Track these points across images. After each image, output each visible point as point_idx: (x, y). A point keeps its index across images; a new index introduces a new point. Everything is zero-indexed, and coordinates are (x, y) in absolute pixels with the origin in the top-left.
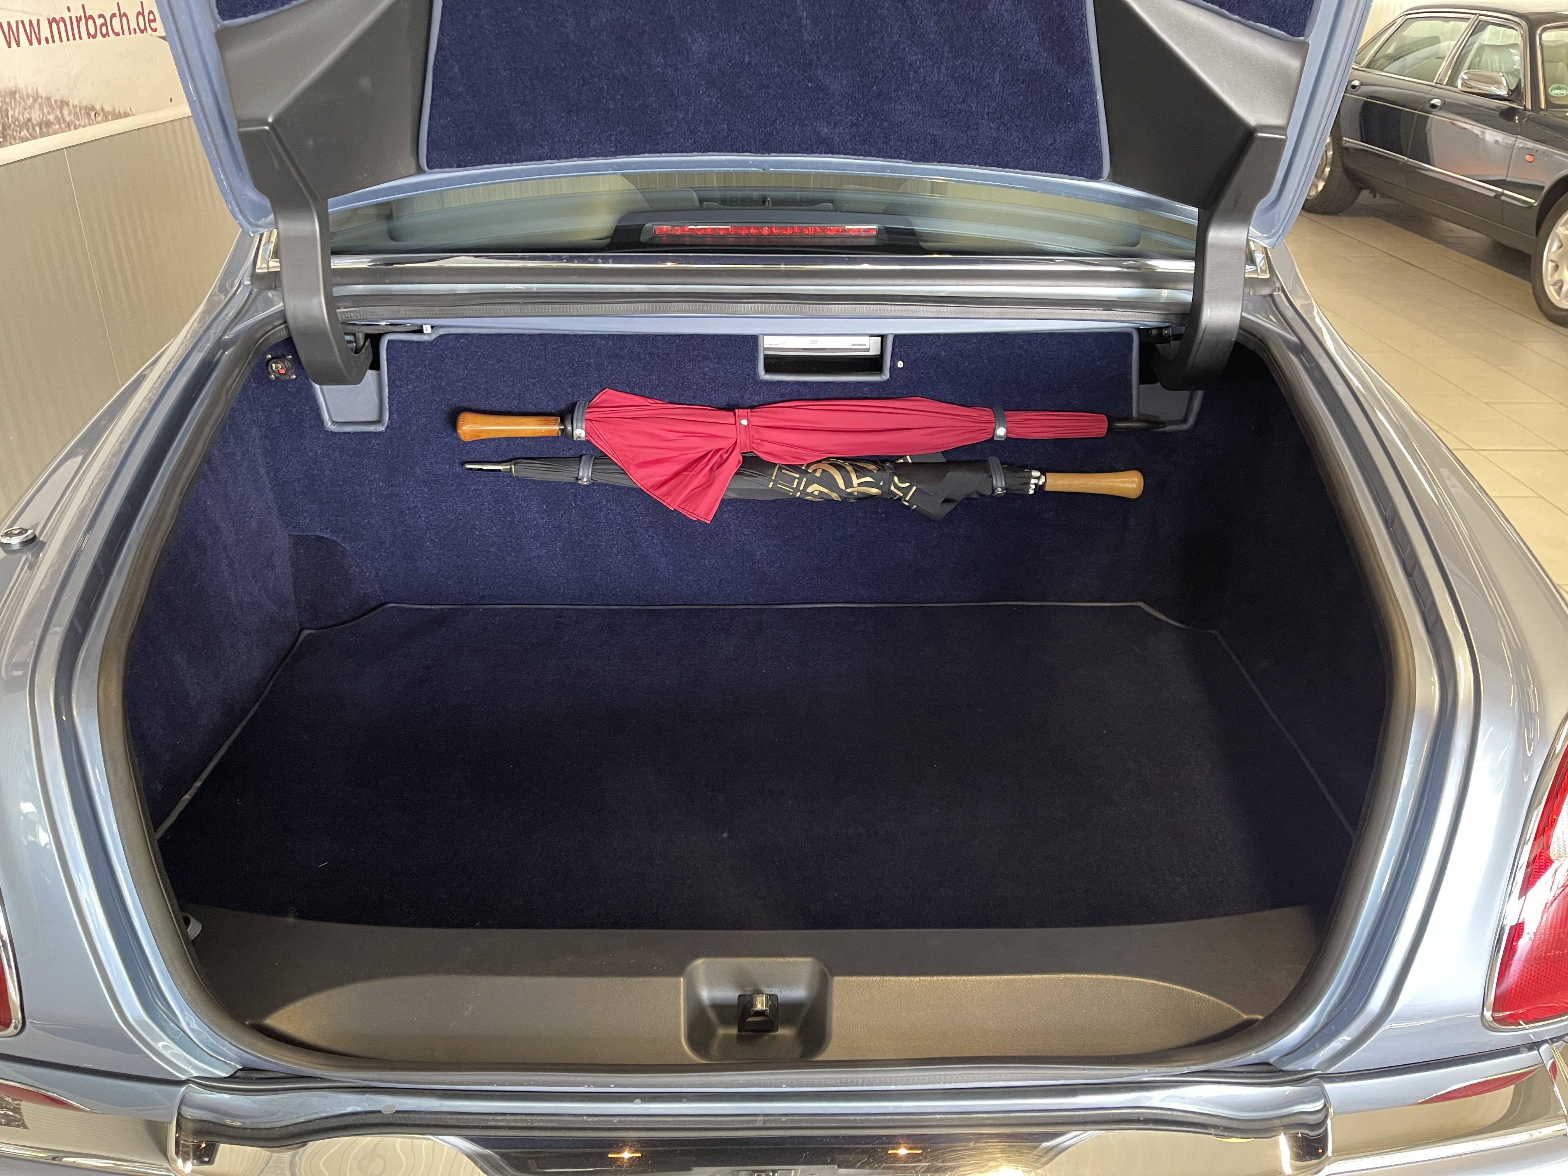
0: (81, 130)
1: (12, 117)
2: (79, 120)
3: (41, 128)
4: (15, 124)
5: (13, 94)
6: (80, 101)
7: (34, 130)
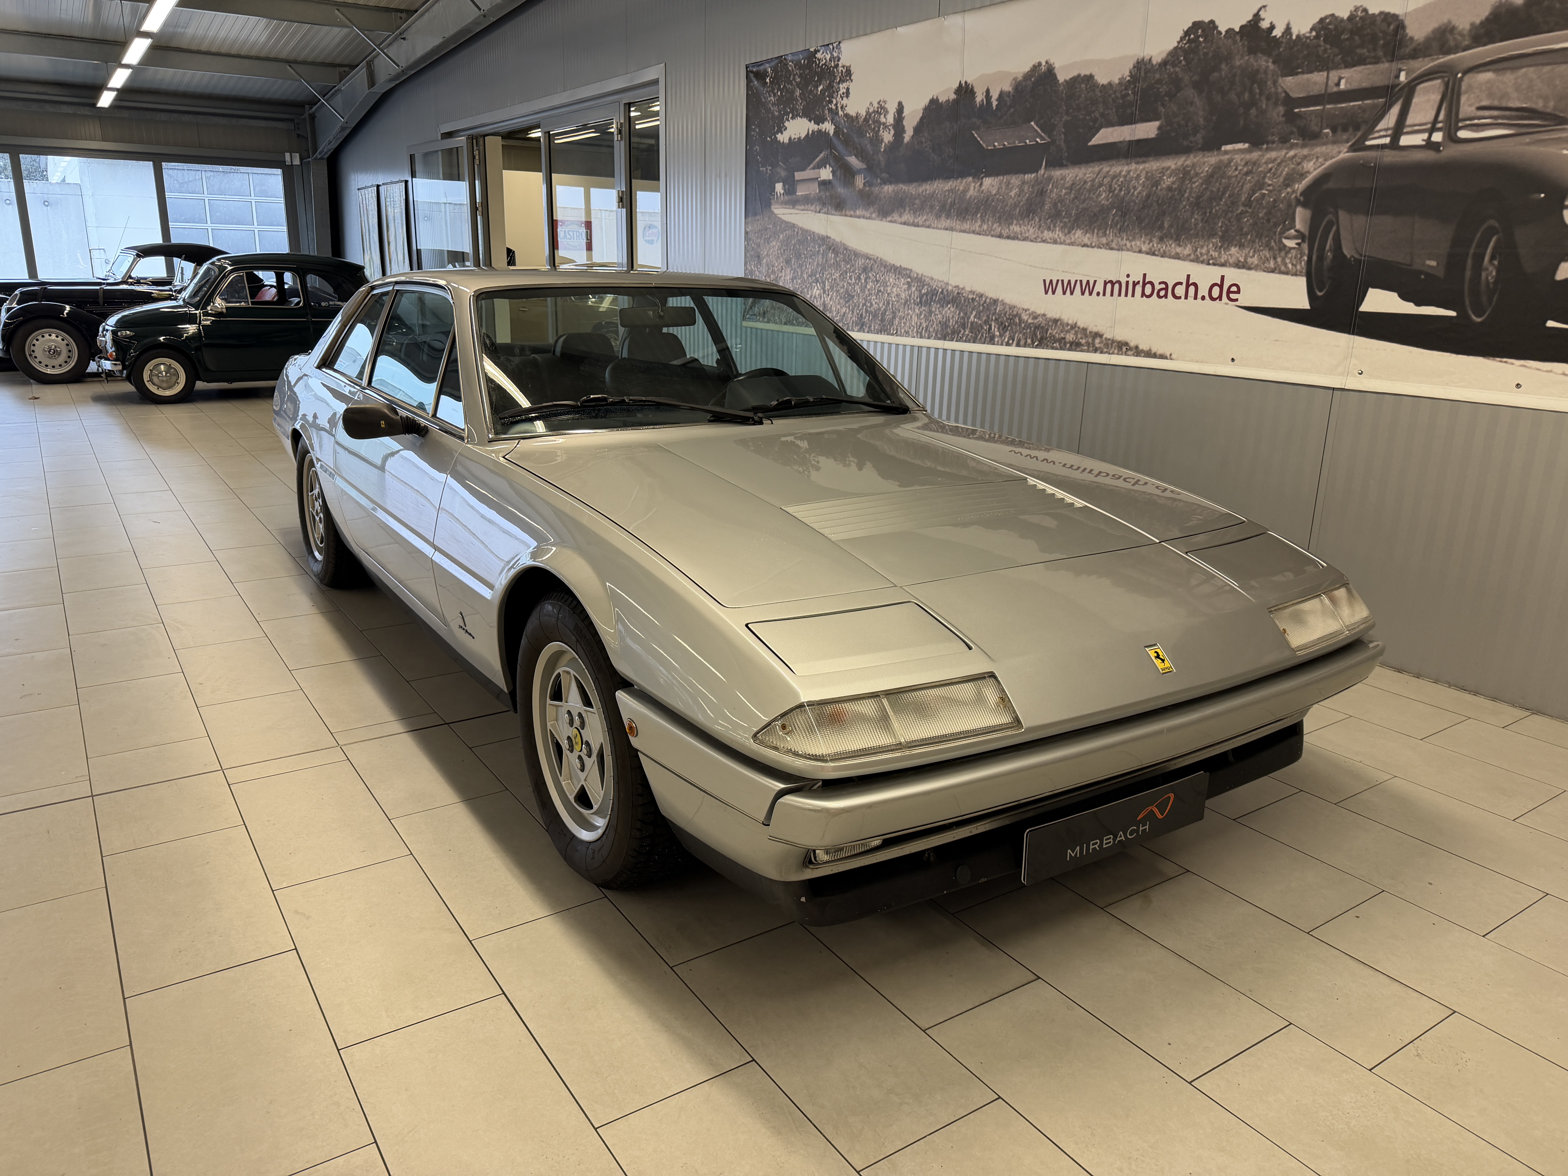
0: (1106, 355)
1: (1050, 334)
2: (1108, 348)
3: (1071, 345)
4: (1050, 338)
5: (1056, 321)
6: (1113, 337)
7: (1065, 346)
